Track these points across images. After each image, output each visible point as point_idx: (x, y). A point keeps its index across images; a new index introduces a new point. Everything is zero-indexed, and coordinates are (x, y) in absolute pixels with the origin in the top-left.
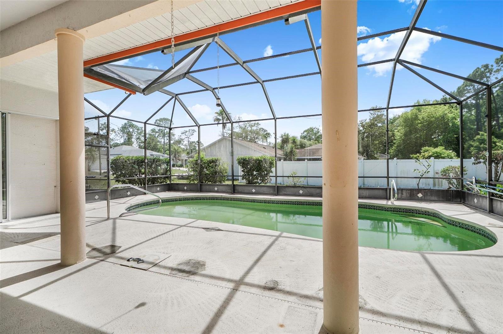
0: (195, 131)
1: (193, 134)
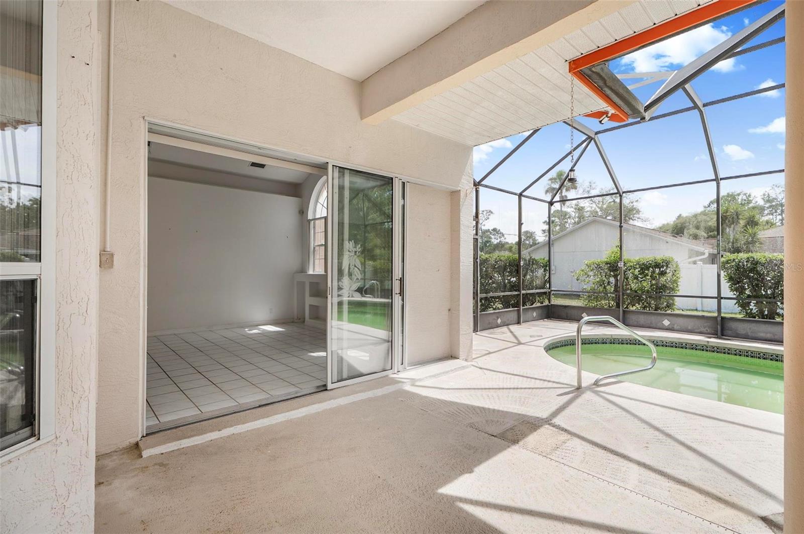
0: (492, 213)
1: (488, 218)
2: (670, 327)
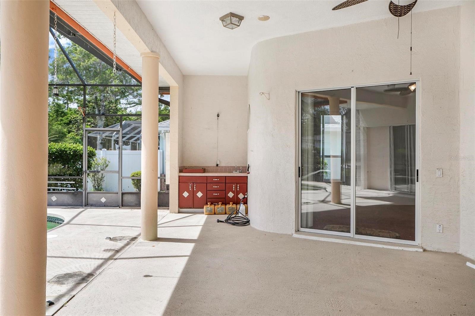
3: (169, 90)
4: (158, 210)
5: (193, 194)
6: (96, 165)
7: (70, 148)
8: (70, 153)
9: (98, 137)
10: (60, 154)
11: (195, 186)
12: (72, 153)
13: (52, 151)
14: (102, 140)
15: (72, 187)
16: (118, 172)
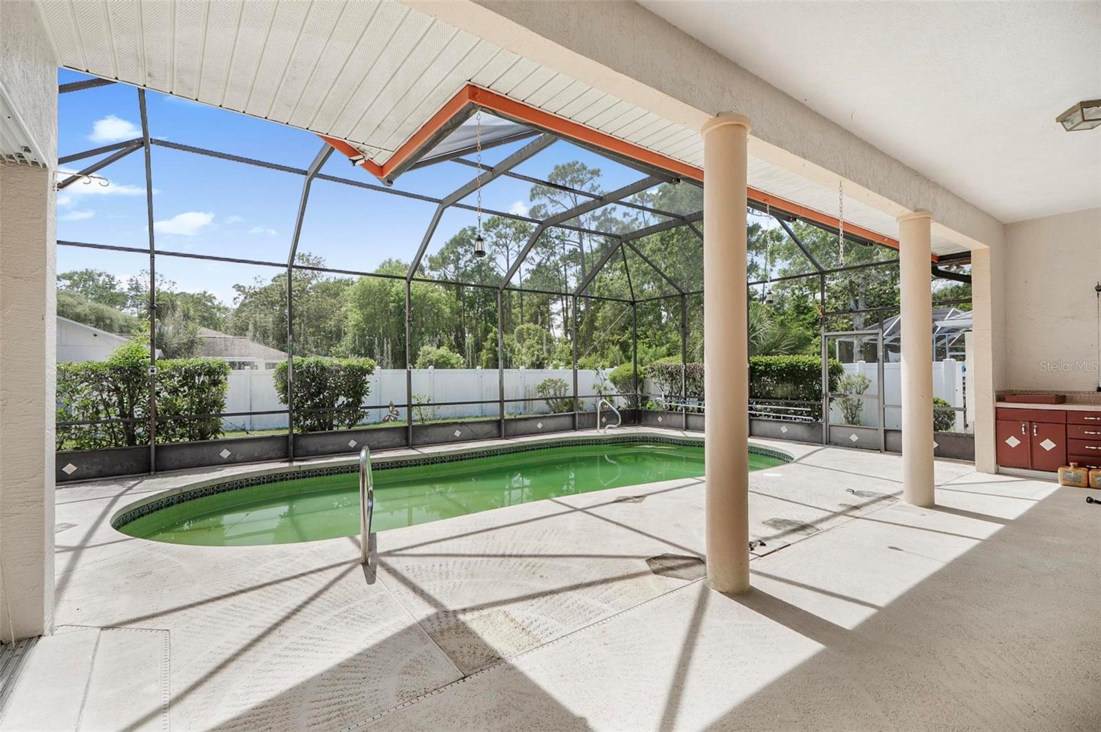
2: (231, 459)
3: (970, 256)
4: (935, 462)
5: (1031, 444)
6: (848, 386)
7: (803, 362)
8: (804, 369)
9: (855, 342)
10: (792, 371)
11: (1036, 429)
12: (807, 369)
13: (781, 366)
14: (861, 347)
15: (808, 416)
16: (878, 397)
